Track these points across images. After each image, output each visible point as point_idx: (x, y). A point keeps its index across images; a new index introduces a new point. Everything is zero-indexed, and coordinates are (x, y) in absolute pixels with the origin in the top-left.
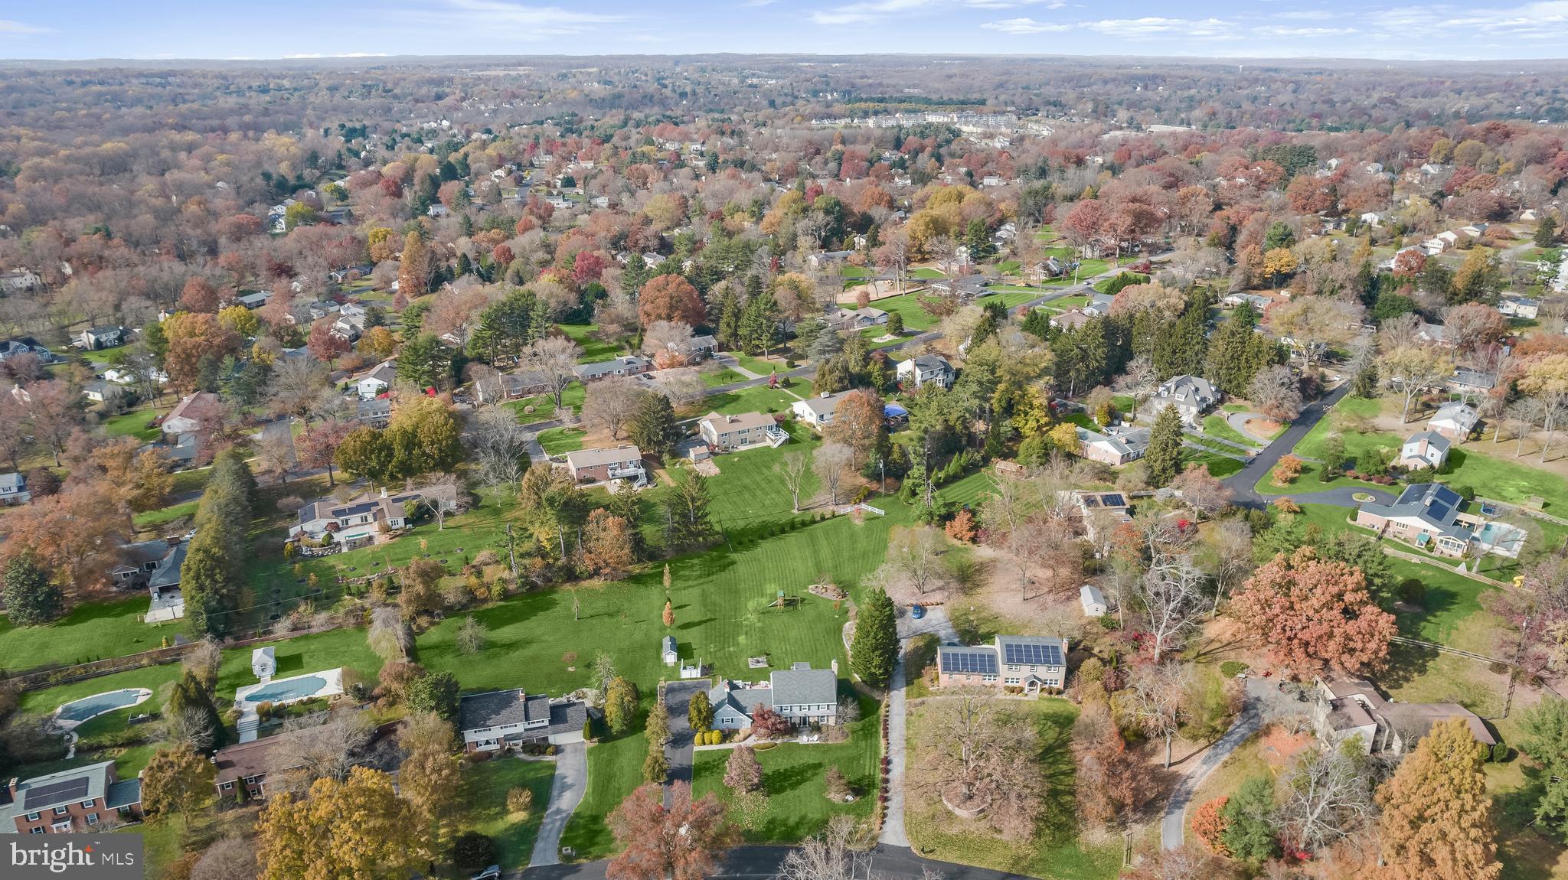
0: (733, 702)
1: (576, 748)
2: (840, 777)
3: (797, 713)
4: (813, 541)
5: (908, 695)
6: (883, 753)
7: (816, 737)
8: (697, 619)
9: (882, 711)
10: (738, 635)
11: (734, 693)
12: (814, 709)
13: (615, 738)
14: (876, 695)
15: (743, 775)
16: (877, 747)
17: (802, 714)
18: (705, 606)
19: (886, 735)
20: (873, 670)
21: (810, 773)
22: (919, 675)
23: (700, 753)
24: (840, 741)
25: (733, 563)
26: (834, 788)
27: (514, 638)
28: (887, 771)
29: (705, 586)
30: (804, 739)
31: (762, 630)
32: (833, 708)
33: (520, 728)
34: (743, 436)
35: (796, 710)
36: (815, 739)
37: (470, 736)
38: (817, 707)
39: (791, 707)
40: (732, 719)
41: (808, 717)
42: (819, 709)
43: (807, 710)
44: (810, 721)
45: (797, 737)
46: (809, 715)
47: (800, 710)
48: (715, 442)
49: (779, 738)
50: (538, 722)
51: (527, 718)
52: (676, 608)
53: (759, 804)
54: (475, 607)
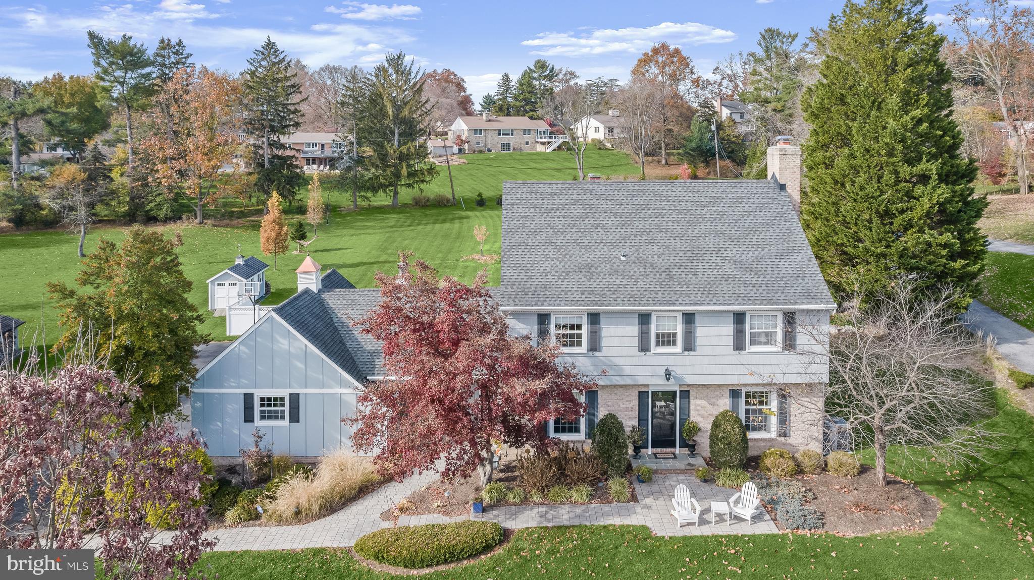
3: (621, 367)
7: (746, 499)
12: (714, 335)
17: (651, 370)
25: (461, 218)
30: (675, 511)
34: (505, 139)
35: (619, 340)
36: (743, 509)
38: (728, 330)
39: (594, 318)
40: (295, 399)
41: (685, 394)
42: (739, 345)
43: (678, 348)
44: (694, 417)
45: (634, 498)
46: (690, 380)
47: (644, 347)
48: (463, 138)
49: (525, 501)
52: (315, 252)
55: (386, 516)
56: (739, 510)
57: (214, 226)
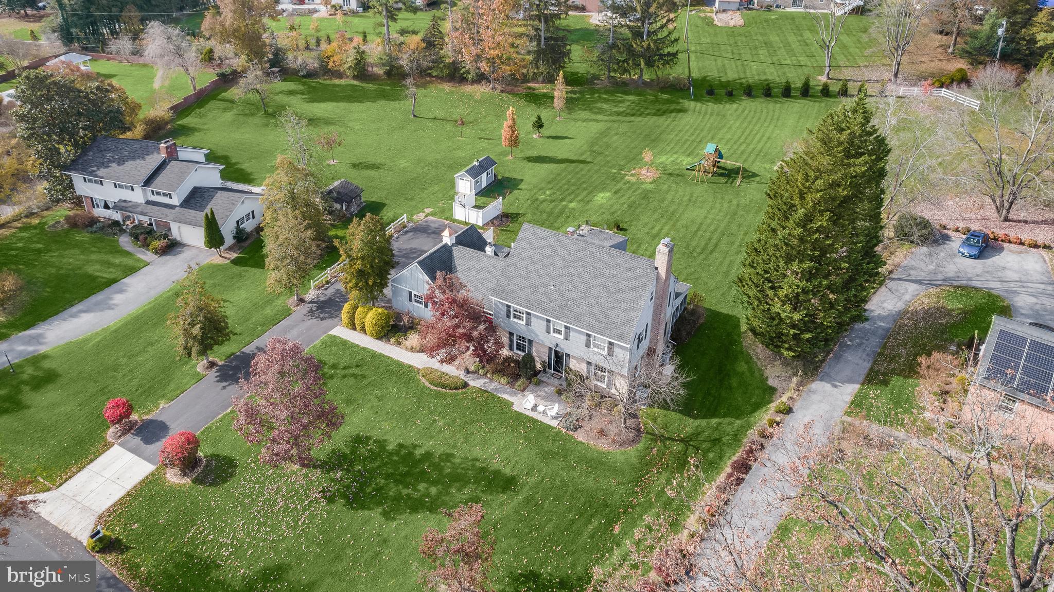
1: (196, 255)
3: (540, 336)
7: (556, 408)
8: (560, 157)
9: (764, 417)
12: (577, 338)
14: (774, 374)
17: (551, 341)
18: (593, 144)
19: (733, 483)
20: (777, 307)
22: (911, 370)
23: (333, 341)
25: (683, 111)
29: (616, 126)
30: (529, 401)
33: (139, 195)
35: (537, 326)
36: (551, 411)
37: (82, 186)
38: (584, 339)
39: (528, 314)
41: (567, 355)
42: (588, 346)
43: (563, 337)
44: (571, 365)
45: (523, 390)
46: (568, 351)
47: (548, 331)
49: (484, 375)
50: (165, 195)
51: (148, 182)
52: (548, 138)
53: (296, 508)
54: (325, 79)
56: (548, 412)
57: (502, 91)
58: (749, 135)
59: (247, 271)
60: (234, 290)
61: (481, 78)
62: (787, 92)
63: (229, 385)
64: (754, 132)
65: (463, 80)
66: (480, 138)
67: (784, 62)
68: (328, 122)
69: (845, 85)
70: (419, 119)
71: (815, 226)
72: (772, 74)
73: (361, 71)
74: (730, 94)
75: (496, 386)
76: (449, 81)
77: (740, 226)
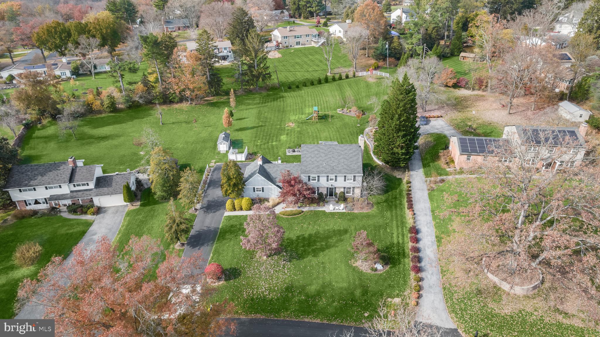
0: (263, 172)
1: (117, 209)
2: (370, 245)
3: (323, 184)
4: (341, 89)
5: (427, 175)
6: (410, 222)
7: (342, 206)
8: (250, 126)
9: (404, 186)
10: (281, 135)
11: (266, 166)
12: (341, 179)
13: (156, 202)
14: (397, 174)
15: (262, 238)
16: (403, 217)
17: (329, 184)
18: (259, 118)
19: (411, 206)
21: (334, 240)
22: (435, 160)
23: (230, 218)
24: (365, 211)
25: (283, 97)
26: (363, 255)
27: (108, 133)
28: (417, 240)
29: (262, 109)
30: (330, 208)
31: (300, 133)
32: (359, 179)
33: (66, 189)
34: (298, 40)
35: (323, 180)
36: (341, 208)
37: (17, 195)
38: (343, 178)
39: (318, 176)
40: (263, 188)
41: (335, 188)
42: (345, 181)
43: (334, 181)
44: (337, 192)
45: (324, 206)
46: (336, 186)
47: (328, 181)
48: (279, 41)
49: (306, 206)
50: (83, 185)
51: (71, 180)
52: (237, 120)
53: (280, 269)
54: (92, 116)
55: (283, 208)
56: (340, 208)
57: (196, 104)
58: (318, 102)
59: (154, 207)
60: (157, 216)
61: (182, 99)
62: (320, 82)
63: (200, 247)
64: (319, 100)
65: (171, 102)
66: (206, 127)
67: (309, 70)
68: (118, 136)
69: (341, 75)
70: (166, 125)
71: (402, 119)
72: (307, 75)
73: (113, 108)
74: (298, 87)
75: (314, 208)
76: (164, 104)
77: (344, 134)
